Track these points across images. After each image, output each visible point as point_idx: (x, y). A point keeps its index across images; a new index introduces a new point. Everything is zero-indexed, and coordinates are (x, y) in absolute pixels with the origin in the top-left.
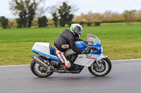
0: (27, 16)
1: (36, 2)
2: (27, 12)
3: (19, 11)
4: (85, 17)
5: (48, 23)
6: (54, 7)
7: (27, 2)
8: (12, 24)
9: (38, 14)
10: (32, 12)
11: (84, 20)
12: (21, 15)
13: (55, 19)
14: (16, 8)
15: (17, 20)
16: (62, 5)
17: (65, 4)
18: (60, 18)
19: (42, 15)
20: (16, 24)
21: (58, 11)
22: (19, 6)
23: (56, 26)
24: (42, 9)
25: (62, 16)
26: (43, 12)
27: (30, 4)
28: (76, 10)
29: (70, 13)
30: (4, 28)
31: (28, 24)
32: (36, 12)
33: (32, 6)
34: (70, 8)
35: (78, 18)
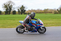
0: (8, 10)
1: (12, 5)
2: (9, 9)
3: (6, 8)
4: (30, 11)
5: (16, 13)
6: (18, 7)
7: (9, 5)
8: (3, 13)
9: (13, 10)
10: (10, 9)
11: (30, 12)
12: (6, 10)
13: (19, 11)
14: (5, 7)
15: (5, 11)
16: (21, 6)
17: (22, 6)
18: (21, 11)
19: (14, 10)
20: (4, 13)
22: (6, 6)
23: (19, 14)
24: (14, 8)
25: (21, 10)
26: (14, 9)
27: (10, 6)
28: (26, 8)
29: (24, 9)
31: (9, 13)
32: (12, 9)
34: (24, 7)
35: (27, 11)
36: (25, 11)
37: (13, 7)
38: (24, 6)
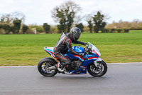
0: (66, 23)
1: (74, 11)
2: (67, 19)
3: (60, 19)
4: (116, 24)
5: (84, 29)
6: (89, 15)
7: (67, 11)
8: (54, 30)
9: (76, 22)
10: (71, 20)
11: (115, 27)
12: (61, 22)
13: (90, 26)
14: (57, 16)
15: (58, 26)
16: (96, 14)
17: (99, 13)
18: (94, 25)
19: (80, 22)
20: (57, 30)
21: (92, 19)
22: (60, 14)
23: (91, 32)
24: (79, 17)
25: (96, 23)
26: (80, 20)
27: (69, 13)
28: (108, 19)
29: (103, 21)
30: (47, 33)
31: (67, 30)
32: (74, 19)
33: (70, 14)
34: (103, 16)
35: (110, 25)
36: (104, 24)
37: (76, 15)
38: (102, 14)
